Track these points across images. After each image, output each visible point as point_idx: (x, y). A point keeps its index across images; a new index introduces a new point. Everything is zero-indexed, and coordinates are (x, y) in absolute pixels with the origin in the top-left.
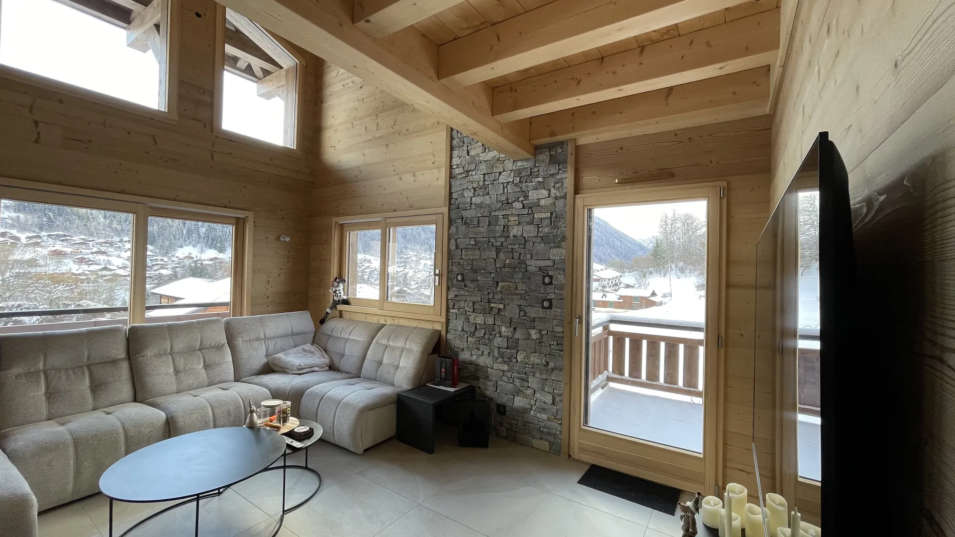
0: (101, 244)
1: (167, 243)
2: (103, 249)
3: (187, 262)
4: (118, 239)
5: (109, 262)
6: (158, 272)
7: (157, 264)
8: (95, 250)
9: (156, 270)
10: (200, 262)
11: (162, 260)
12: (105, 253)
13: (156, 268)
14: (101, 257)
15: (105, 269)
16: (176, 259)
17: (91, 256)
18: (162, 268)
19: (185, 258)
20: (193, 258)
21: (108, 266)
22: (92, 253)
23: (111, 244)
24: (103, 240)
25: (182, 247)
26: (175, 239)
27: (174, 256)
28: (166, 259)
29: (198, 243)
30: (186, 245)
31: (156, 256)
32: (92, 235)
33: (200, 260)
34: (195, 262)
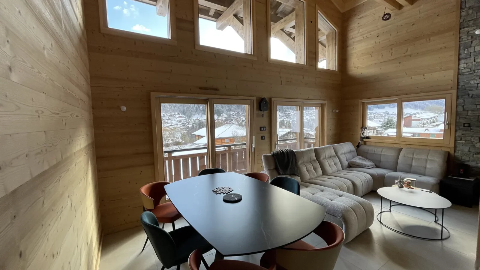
0: (169, 116)
1: (189, 114)
2: (170, 118)
3: (197, 121)
4: (174, 114)
5: (172, 123)
6: (187, 126)
7: (187, 123)
8: (167, 118)
9: (186, 125)
10: (201, 121)
11: (188, 121)
12: (171, 119)
13: (186, 124)
14: (169, 121)
15: (171, 125)
16: (193, 120)
17: (166, 121)
18: (189, 124)
19: (196, 119)
20: (198, 119)
21: (172, 124)
22: (167, 119)
23: (172, 115)
24: (169, 114)
25: (194, 115)
26: (192, 112)
27: (192, 119)
28: (189, 120)
29: (200, 113)
30: (196, 114)
31: (186, 119)
32: (166, 113)
33: (201, 120)
34: (200, 121)
